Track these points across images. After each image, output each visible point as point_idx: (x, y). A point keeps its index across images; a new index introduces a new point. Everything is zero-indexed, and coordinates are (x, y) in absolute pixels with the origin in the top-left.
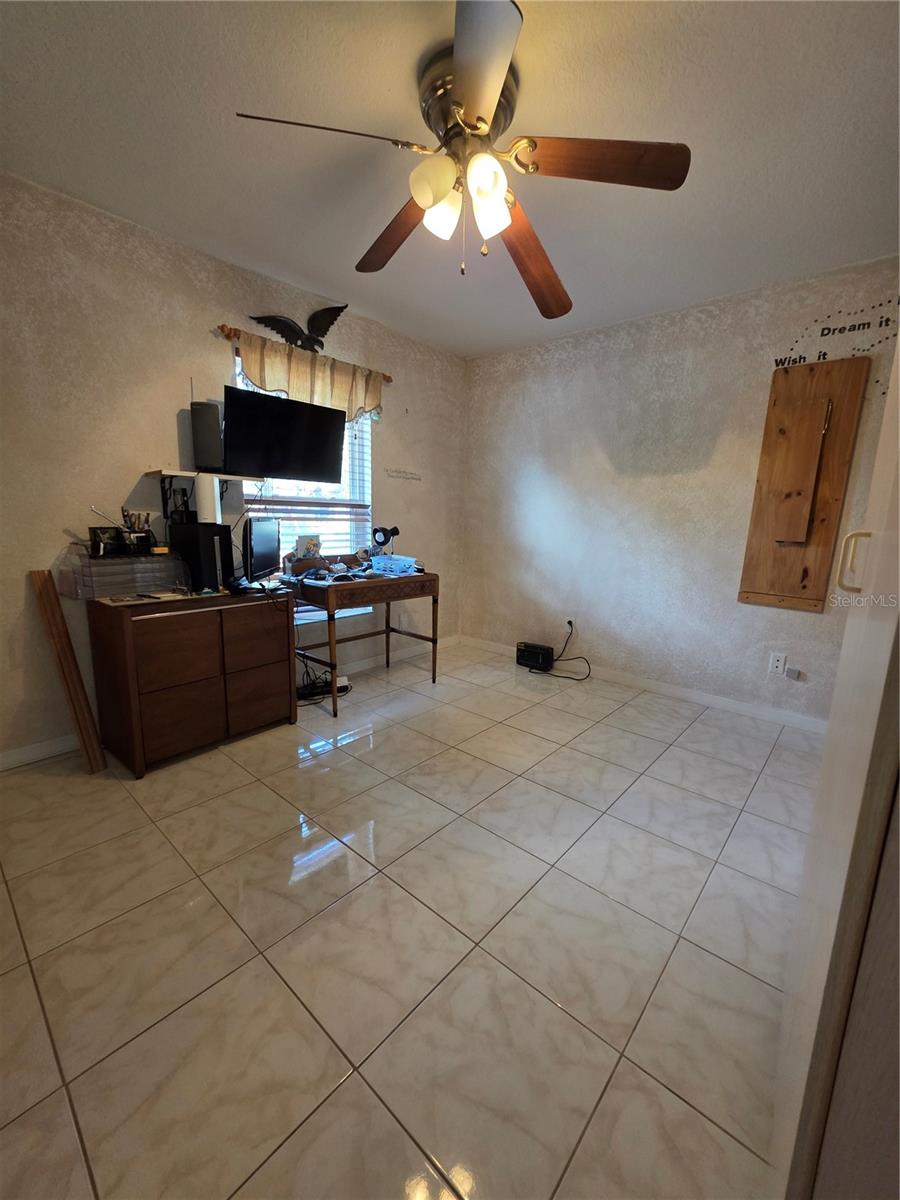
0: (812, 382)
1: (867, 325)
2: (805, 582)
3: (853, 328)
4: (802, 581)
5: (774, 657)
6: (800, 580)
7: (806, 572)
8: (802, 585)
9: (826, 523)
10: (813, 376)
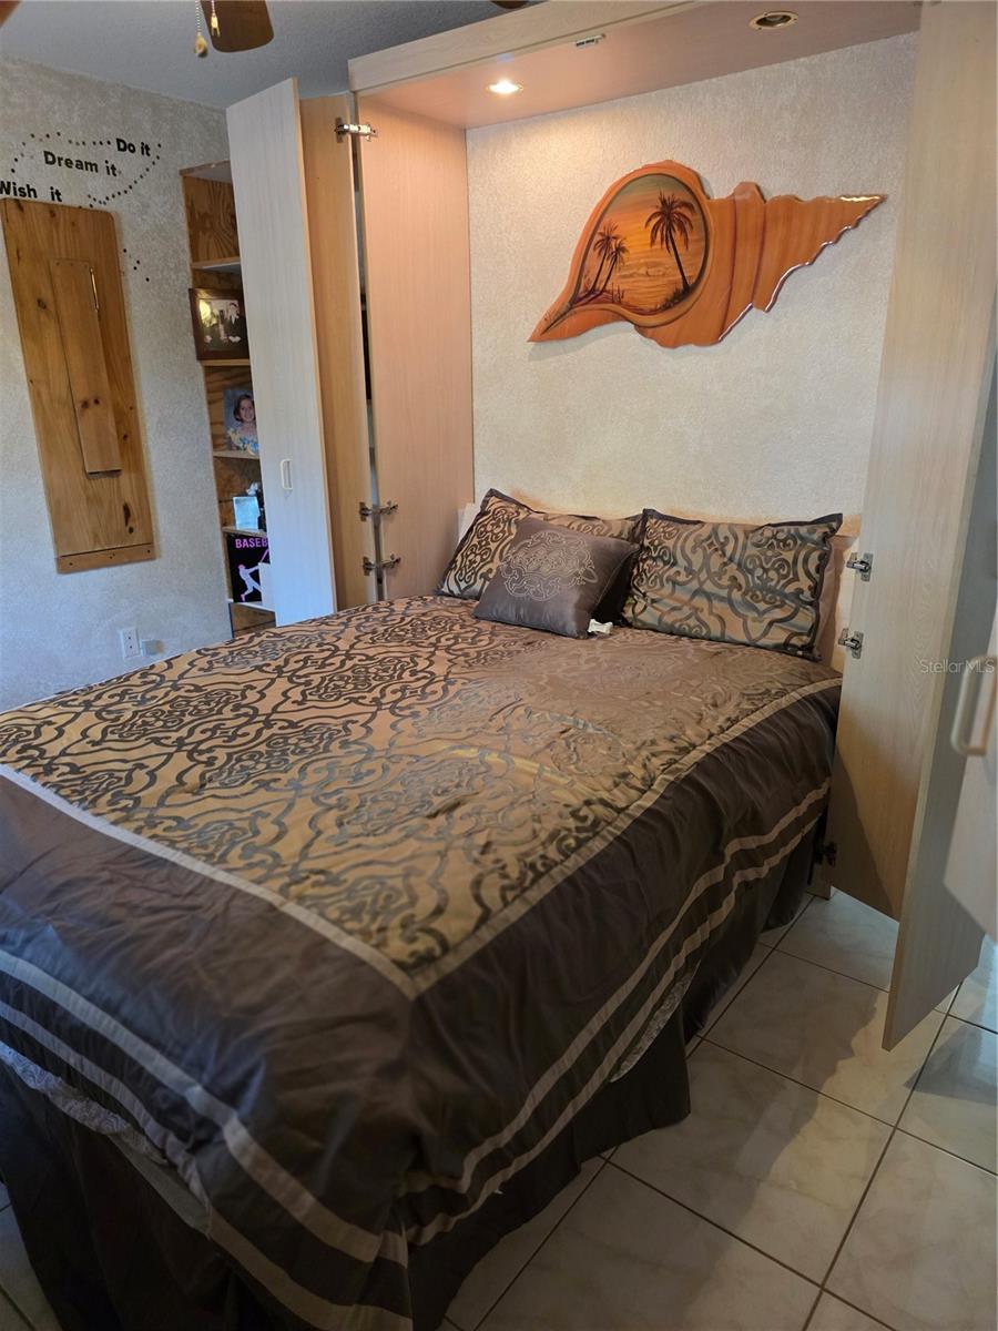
0: (57, 232)
1: (93, 166)
2: (130, 524)
3: (80, 165)
4: (127, 523)
5: (124, 634)
6: (123, 521)
7: (127, 509)
8: (127, 529)
9: (128, 439)
10: (57, 225)
